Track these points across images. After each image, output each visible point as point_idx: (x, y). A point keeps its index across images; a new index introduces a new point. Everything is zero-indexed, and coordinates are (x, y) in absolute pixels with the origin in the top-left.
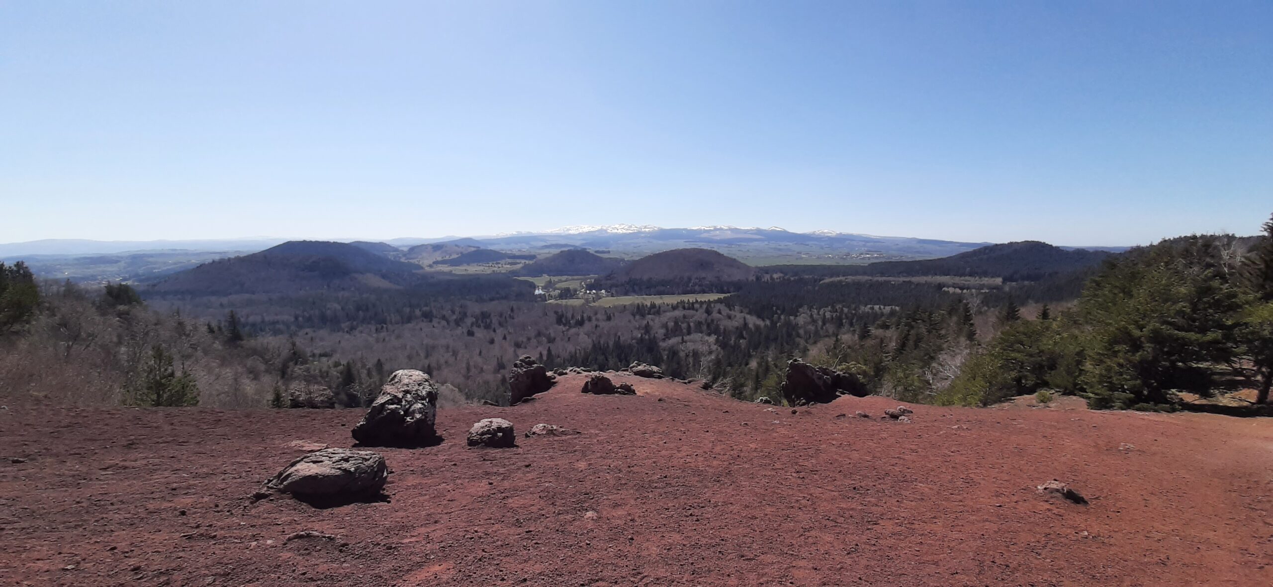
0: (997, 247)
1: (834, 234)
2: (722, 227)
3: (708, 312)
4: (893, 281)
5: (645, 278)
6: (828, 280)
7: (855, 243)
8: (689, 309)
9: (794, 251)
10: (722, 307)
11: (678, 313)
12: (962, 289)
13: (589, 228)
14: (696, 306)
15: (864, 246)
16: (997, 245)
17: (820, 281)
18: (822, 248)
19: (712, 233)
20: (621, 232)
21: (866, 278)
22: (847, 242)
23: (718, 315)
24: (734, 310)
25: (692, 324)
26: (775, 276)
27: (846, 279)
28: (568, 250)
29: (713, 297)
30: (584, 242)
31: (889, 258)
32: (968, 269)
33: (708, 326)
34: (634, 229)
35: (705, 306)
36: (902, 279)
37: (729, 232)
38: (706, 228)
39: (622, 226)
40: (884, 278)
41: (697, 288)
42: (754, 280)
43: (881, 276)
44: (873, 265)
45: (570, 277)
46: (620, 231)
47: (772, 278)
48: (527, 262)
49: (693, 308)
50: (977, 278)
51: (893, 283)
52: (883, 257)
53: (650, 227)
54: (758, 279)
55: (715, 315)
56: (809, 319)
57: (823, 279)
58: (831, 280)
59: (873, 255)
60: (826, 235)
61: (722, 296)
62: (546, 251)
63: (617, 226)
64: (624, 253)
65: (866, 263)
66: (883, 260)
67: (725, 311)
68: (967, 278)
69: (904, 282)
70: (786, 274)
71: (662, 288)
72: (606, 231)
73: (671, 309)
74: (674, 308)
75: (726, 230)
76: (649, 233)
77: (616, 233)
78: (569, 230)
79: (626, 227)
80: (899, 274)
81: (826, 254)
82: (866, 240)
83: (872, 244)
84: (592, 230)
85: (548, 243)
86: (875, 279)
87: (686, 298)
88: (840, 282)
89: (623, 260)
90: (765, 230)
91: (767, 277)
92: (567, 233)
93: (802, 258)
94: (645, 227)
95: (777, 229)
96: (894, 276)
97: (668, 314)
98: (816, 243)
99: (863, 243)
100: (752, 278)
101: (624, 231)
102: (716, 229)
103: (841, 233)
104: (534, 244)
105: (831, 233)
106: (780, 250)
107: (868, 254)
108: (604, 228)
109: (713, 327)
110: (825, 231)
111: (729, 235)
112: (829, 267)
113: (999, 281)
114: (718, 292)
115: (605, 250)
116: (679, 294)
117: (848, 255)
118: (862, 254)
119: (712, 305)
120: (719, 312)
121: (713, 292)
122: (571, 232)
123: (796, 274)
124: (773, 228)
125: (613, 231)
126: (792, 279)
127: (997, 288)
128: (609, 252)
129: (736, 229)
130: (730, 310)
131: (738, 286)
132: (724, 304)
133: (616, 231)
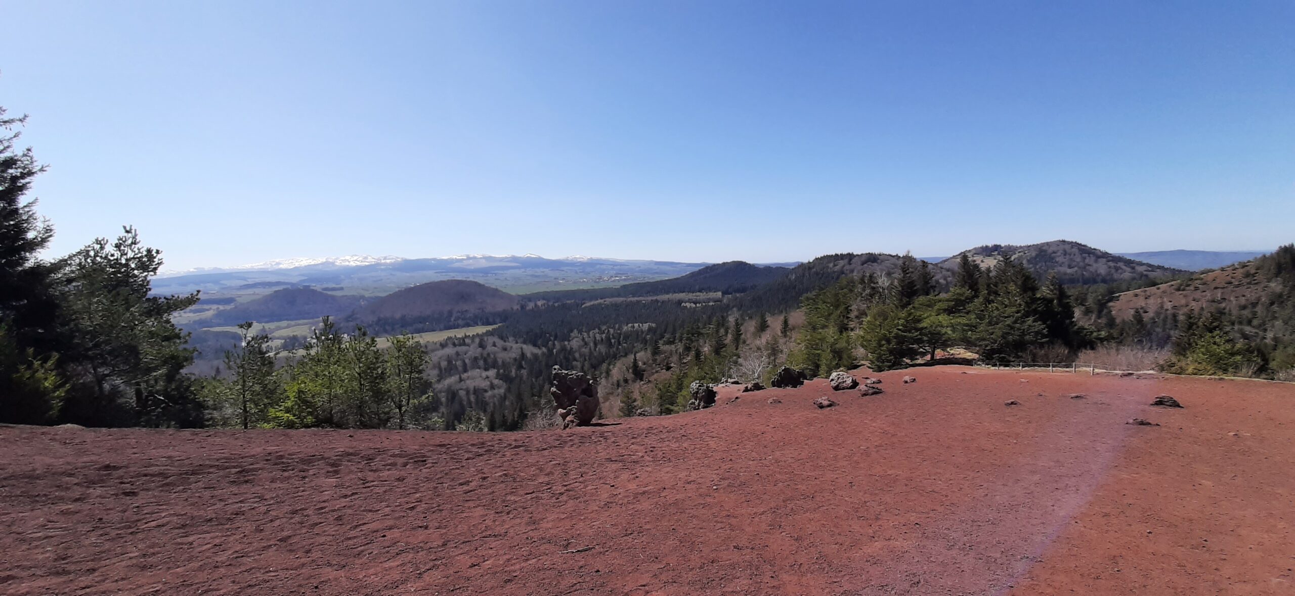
0: (714, 267)
1: (585, 259)
2: (476, 255)
3: (482, 345)
4: (644, 300)
5: (398, 316)
6: (588, 304)
7: (604, 267)
8: (460, 345)
9: (551, 277)
10: (496, 339)
11: (450, 351)
12: (695, 303)
13: (308, 261)
14: (467, 341)
15: (613, 269)
16: (714, 265)
17: (582, 305)
18: (576, 273)
19: (465, 262)
20: (354, 265)
21: (622, 299)
22: (598, 266)
23: (493, 347)
24: (509, 342)
25: (467, 361)
26: (540, 303)
27: (605, 301)
28: (284, 289)
29: (481, 330)
30: (303, 278)
31: (635, 280)
32: (697, 287)
33: (485, 360)
34: (371, 261)
35: (477, 340)
36: (650, 298)
37: (484, 261)
38: (458, 258)
39: (355, 258)
40: (636, 299)
41: (460, 322)
42: (520, 309)
43: (633, 297)
44: (624, 287)
45: (293, 323)
46: (352, 264)
47: (536, 305)
48: (221, 308)
49: (464, 344)
50: (705, 293)
51: (644, 302)
52: (630, 279)
53: (391, 257)
54: (523, 307)
55: (490, 348)
56: (582, 343)
57: (584, 303)
58: (592, 303)
59: (621, 277)
60: (579, 260)
61: (490, 328)
62: (250, 291)
63: (348, 258)
64: (362, 289)
65: (618, 285)
66: (632, 282)
67: (500, 343)
68: (698, 294)
69: (652, 300)
70: (548, 301)
71: (421, 326)
72: (333, 263)
73: (441, 348)
74: (443, 345)
75: (481, 258)
76: (391, 264)
77: (348, 265)
78: (278, 264)
79: (361, 259)
80: (648, 293)
81: (580, 279)
82: (614, 264)
83: (619, 267)
84: (313, 263)
85: (250, 282)
86: (629, 299)
87: (451, 333)
88: (600, 304)
89: (362, 297)
90: (520, 257)
91: (531, 306)
92: (276, 267)
93: (559, 284)
94: (385, 258)
95: (532, 256)
96: (643, 296)
97: (437, 352)
98: (571, 268)
99: (612, 266)
100: (516, 307)
101: (358, 263)
102: (469, 258)
103: (591, 258)
104: (228, 283)
105: (583, 258)
106: (536, 276)
107: (617, 277)
108: (331, 261)
109: (490, 361)
110: (578, 256)
111: (484, 264)
112: (587, 291)
113: (719, 294)
114: (483, 324)
115: (334, 286)
116: (441, 330)
117: (600, 278)
118: (612, 277)
119: (485, 339)
120: (494, 345)
121: (478, 325)
122: (281, 266)
123: (558, 300)
124: (529, 255)
125: (343, 264)
126: (556, 305)
127: (719, 300)
128: (342, 289)
129: (490, 257)
130: (505, 341)
131: (504, 316)
132: (497, 336)
133: (347, 263)
